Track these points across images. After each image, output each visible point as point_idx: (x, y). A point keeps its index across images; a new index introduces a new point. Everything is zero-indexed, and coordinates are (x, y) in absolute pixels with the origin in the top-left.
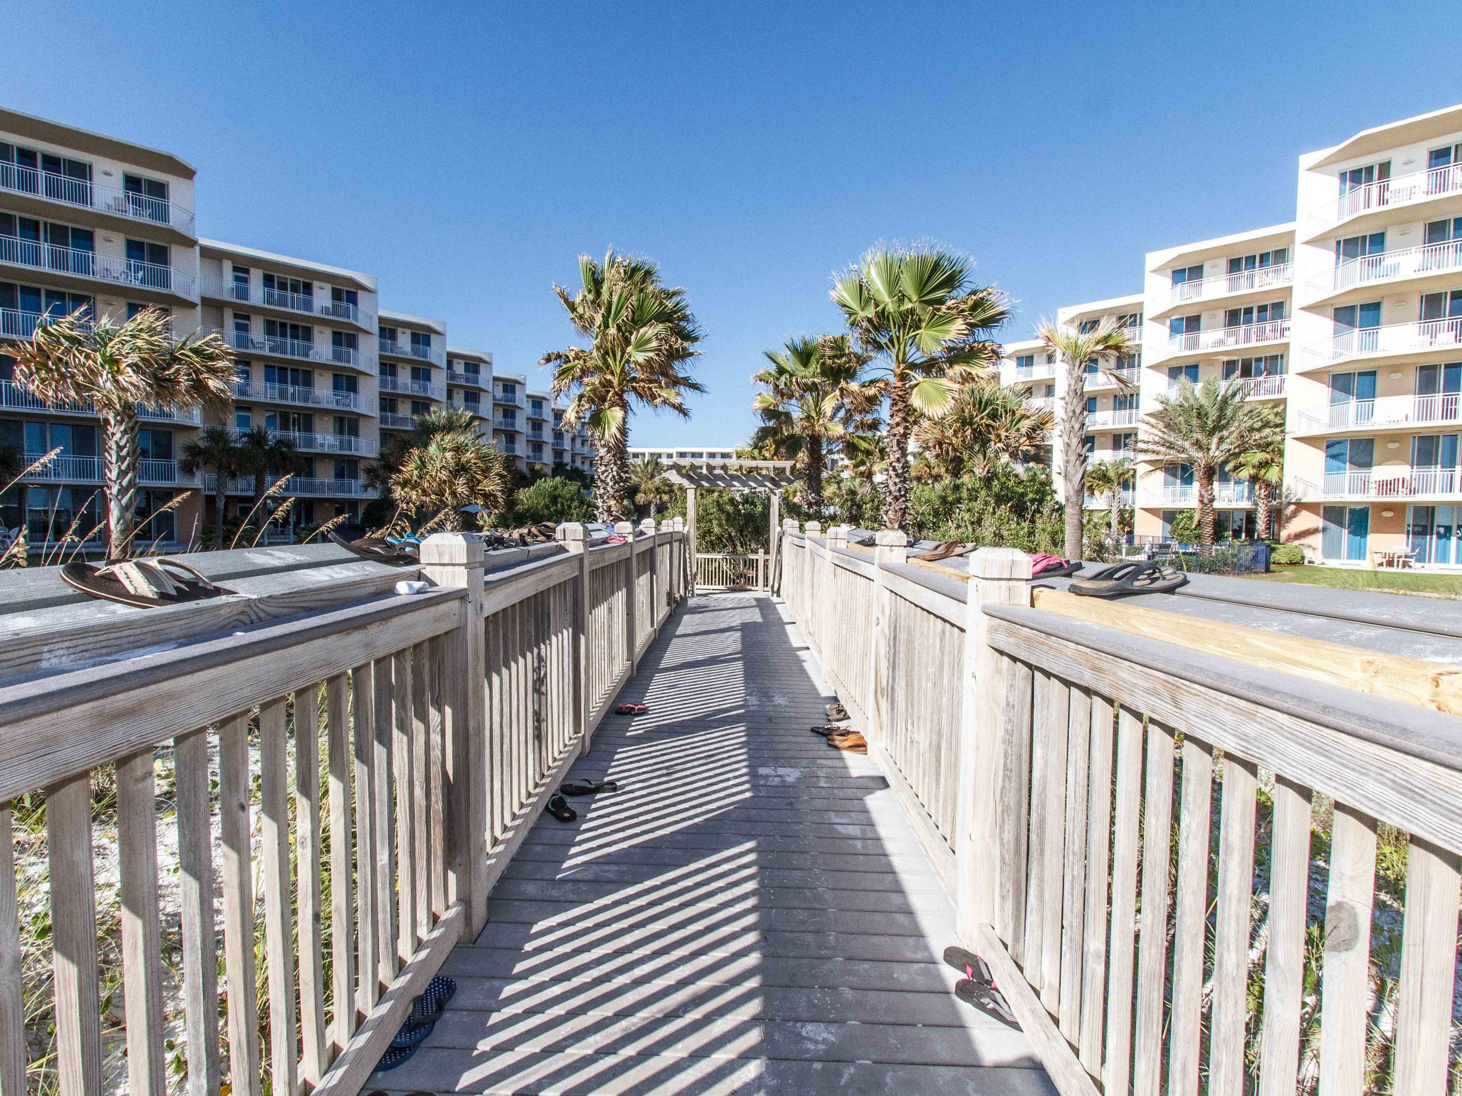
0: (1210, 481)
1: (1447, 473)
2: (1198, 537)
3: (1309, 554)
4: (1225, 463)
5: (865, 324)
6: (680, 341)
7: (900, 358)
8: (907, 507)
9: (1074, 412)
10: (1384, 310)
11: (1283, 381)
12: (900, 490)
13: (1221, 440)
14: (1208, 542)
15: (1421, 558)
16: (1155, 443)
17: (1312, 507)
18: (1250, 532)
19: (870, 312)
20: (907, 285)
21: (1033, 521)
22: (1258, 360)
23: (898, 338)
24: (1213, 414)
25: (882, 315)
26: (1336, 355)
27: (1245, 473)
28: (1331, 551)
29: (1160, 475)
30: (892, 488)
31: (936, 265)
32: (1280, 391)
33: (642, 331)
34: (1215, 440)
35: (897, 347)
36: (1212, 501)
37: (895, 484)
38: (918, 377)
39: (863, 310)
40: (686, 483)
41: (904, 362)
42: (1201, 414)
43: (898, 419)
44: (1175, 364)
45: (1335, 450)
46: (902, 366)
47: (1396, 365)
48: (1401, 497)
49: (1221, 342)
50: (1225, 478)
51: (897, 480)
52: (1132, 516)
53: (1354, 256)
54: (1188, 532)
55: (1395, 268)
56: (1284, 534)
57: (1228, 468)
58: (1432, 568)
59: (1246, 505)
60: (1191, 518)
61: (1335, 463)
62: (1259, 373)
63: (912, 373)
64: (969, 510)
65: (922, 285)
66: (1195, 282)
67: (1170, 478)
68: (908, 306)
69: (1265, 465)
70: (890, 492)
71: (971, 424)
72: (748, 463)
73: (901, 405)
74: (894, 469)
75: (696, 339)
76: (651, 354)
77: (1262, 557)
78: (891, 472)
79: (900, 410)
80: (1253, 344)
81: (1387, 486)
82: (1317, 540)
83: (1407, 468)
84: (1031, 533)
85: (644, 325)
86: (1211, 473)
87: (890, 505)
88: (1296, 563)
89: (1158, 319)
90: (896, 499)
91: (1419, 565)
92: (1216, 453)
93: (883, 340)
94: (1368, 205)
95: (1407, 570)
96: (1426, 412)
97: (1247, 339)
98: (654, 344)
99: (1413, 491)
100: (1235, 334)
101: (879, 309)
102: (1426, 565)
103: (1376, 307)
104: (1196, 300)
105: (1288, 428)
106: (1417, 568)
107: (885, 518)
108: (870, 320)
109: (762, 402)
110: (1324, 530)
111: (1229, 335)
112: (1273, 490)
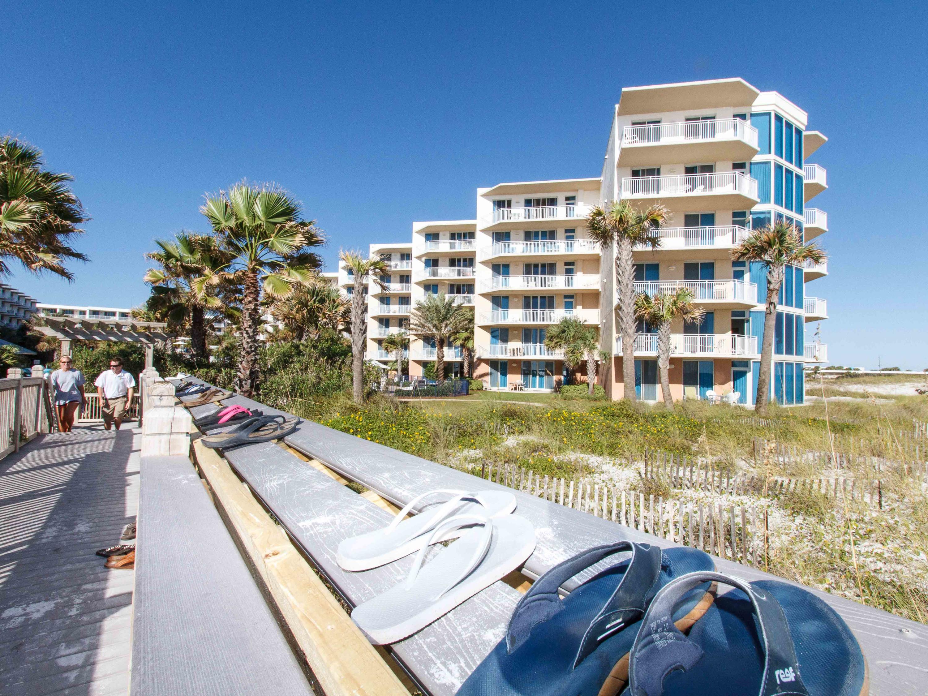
0: (442, 347)
1: (534, 345)
2: (437, 376)
3: (485, 385)
4: (449, 337)
5: (228, 232)
6: (59, 219)
7: (253, 258)
8: (256, 359)
9: (358, 303)
10: (511, 268)
11: (474, 297)
12: (251, 347)
13: (447, 325)
14: (442, 379)
15: (527, 386)
16: (416, 325)
17: (486, 361)
18: (462, 373)
19: (232, 223)
20: (259, 209)
21: (340, 369)
22: (464, 285)
23: (251, 244)
24: (443, 311)
25: (240, 225)
26: (494, 287)
27: (458, 343)
28: (493, 384)
29: (421, 342)
30: (245, 346)
31: (279, 200)
32: (473, 302)
33: (14, 203)
34: (444, 325)
35: (250, 250)
36: (443, 357)
37: (248, 343)
38: (266, 271)
39: (226, 221)
40: (60, 336)
41: (255, 260)
42: (437, 310)
43: (250, 299)
44: (427, 283)
45: (494, 334)
46: (254, 263)
47: (515, 294)
48: (518, 357)
49: (447, 274)
50: (450, 345)
51: (249, 340)
52: (408, 365)
53: (499, 241)
54: (432, 374)
55: (514, 250)
56: (475, 375)
57: (452, 339)
58: (530, 390)
59: (459, 359)
60: (434, 366)
61: (494, 339)
62: (464, 293)
63: (261, 269)
64: (299, 361)
65: (269, 211)
66: (435, 241)
67: (426, 344)
68: (258, 222)
69: (467, 339)
70: (244, 348)
71: (307, 306)
72: (141, 323)
73: (252, 290)
74: (247, 333)
75: (79, 220)
76: (26, 225)
77: (465, 387)
78: (245, 335)
79: (251, 293)
80: (461, 277)
81: (514, 352)
82: (488, 378)
83: (521, 343)
84: (340, 377)
85: (16, 198)
86: (442, 343)
87: (244, 357)
88: (480, 389)
89: (419, 258)
90: (248, 353)
91: (526, 389)
92: (445, 331)
93: (241, 245)
94: (504, 218)
95: (522, 392)
96: (526, 318)
97: (459, 275)
98: (27, 216)
99: (523, 354)
100: (454, 271)
101: (239, 222)
102: (529, 389)
103: (507, 266)
104: (435, 251)
105: (476, 321)
106: (526, 391)
107: (240, 366)
108: (231, 229)
109: (152, 276)
110: (491, 374)
111: (452, 271)
112: (471, 352)
